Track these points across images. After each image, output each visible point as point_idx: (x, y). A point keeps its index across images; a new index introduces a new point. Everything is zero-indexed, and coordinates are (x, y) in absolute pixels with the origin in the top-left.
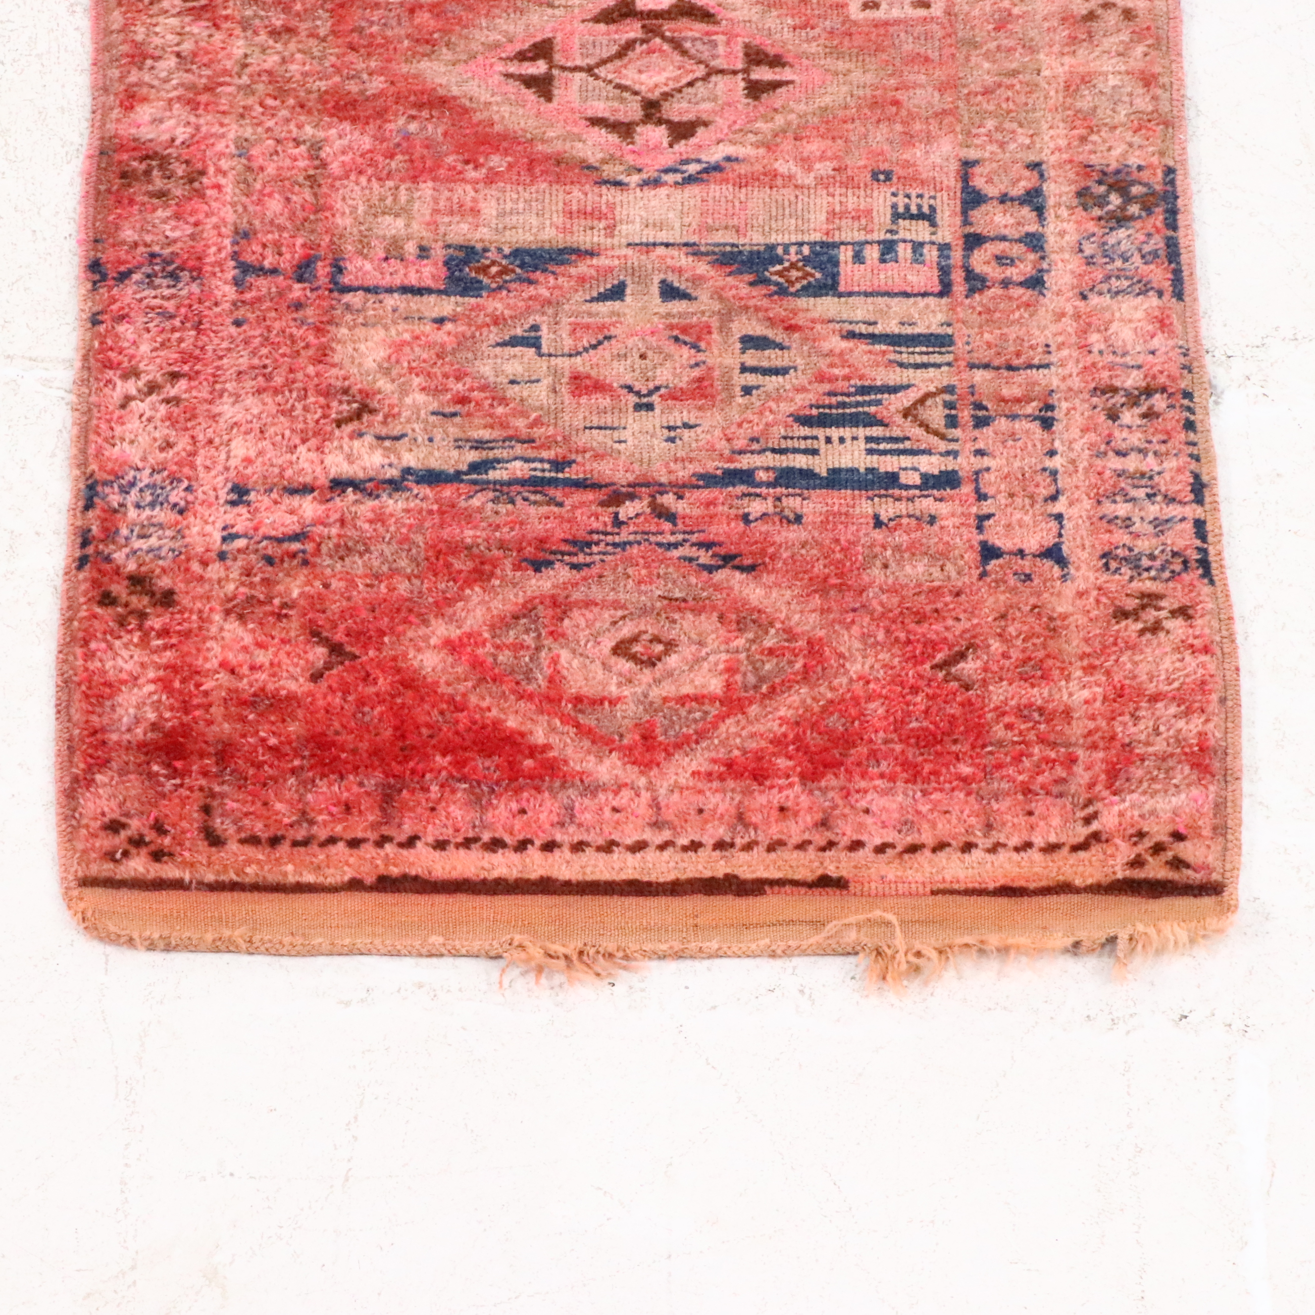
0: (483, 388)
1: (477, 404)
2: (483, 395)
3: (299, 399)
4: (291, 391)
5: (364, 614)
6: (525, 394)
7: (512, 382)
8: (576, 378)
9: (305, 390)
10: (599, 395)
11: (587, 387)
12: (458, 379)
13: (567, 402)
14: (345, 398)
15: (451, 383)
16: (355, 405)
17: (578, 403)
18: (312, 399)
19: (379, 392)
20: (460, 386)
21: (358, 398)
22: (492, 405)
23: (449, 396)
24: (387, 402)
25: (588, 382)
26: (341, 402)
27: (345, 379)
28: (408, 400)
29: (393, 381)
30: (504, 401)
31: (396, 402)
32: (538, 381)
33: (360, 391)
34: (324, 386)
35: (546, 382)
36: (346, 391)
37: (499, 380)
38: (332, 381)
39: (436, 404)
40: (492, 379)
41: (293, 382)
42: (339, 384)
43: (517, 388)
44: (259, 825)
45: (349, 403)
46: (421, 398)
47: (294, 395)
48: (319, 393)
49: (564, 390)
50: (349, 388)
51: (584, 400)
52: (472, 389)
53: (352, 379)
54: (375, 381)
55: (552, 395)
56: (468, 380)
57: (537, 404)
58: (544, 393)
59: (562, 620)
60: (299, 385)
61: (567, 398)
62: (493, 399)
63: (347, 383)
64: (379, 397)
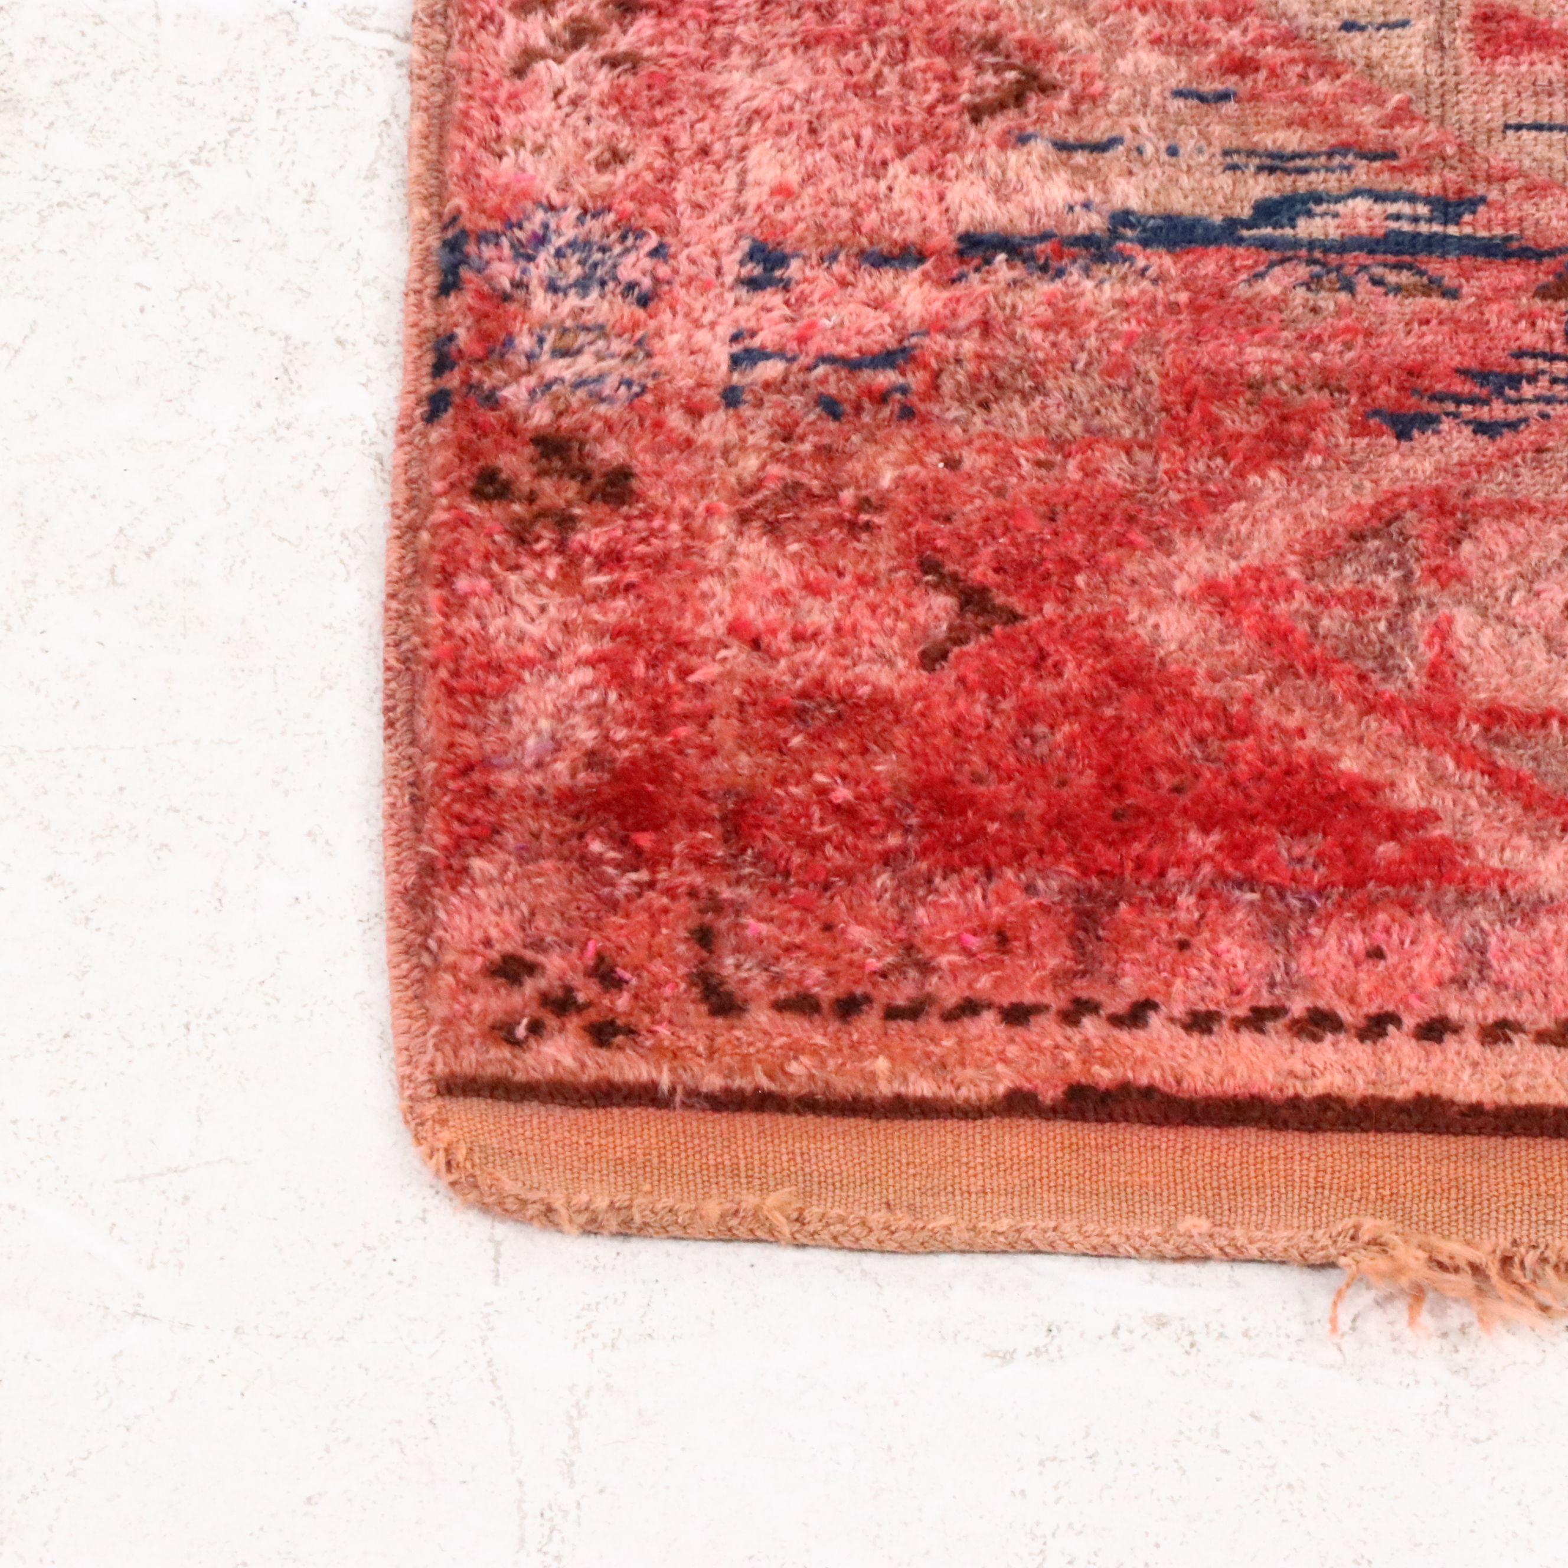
0: (1286, 39)
1: (1273, 73)
2: (1284, 54)
3: (892, 61)
4: (874, 43)
5: (1033, 526)
6: (1376, 52)
7: (1348, 26)
8: (1486, 18)
9: (905, 41)
10: (1536, 55)
11: (1510, 38)
12: (1231, 18)
13: (1467, 70)
14: (990, 59)
15: (1216, 27)
16: (1011, 75)
17: (1491, 73)
18: (920, 62)
19: (1063, 47)
20: (1235, 34)
21: (1017, 60)
22: (1303, 77)
23: (1212, 57)
24: (1079, 68)
25: (1513, 26)
26: (980, 68)
27: (988, 18)
28: (1125, 66)
29: (1092, 23)
30: (1330, 67)
31: (1098, 68)
32: (1404, 24)
33: (1022, 45)
34: (943, 33)
35: (1422, 25)
36: (991, 45)
37: (1319, 22)
38: (962, 22)
39: (1183, 74)
40: (1304, 20)
41: (880, 23)
42: (976, 28)
43: (1357, 39)
44: (817, 972)
45: (998, 70)
46: (1150, 60)
47: (882, 51)
48: (935, 47)
49: (1461, 42)
50: (999, 36)
51: (1503, 66)
52: (1261, 42)
53: (1003, 19)
54: (1052, 23)
55: (1435, 56)
56: (1253, 21)
57: (1402, 74)
58: (1417, 51)
59: (1459, 542)
60: (894, 30)
61: (1467, 63)
62: (1308, 62)
63: (993, 26)
64: (1061, 56)
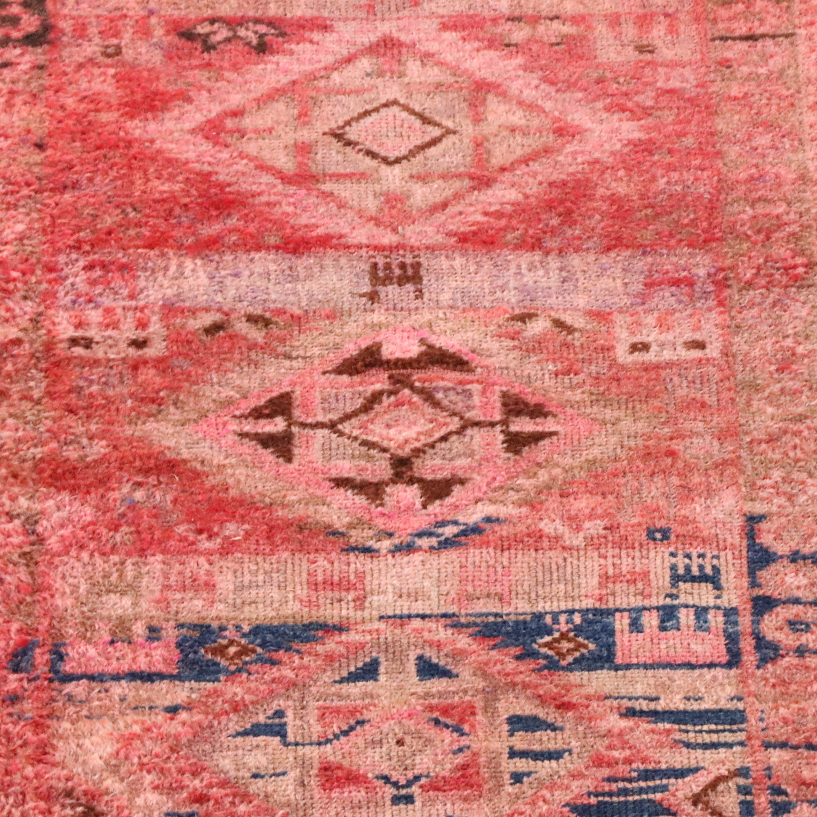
0: (223, 784)
1: (217, 802)
2: (223, 792)
3: (16, 805)
4: (7, 796)
6: (270, 789)
7: (255, 776)
8: (326, 769)
9: (23, 794)
10: (352, 788)
11: (338, 779)
12: (195, 774)
13: (317, 796)
14: (68, 801)
15: (187, 779)
16: (80, 809)
17: (329, 798)
18: (31, 804)
19: (107, 793)
20: (197, 782)
21: (83, 801)
22: (233, 803)
23: (185, 795)
24: (115, 804)
25: (340, 773)
26: (63, 806)
27: (67, 780)
28: (140, 801)
29: (122, 780)
30: (246, 797)
31: (126, 803)
32: (284, 774)
33: (85, 793)
34: (44, 789)
35: (294, 774)
36: (69, 794)
37: (240, 774)
38: (54, 782)
39: (170, 804)
40: (232, 773)
41: (10, 786)
42: (61, 785)
43: (260, 782)
45: (73, 807)
46: (153, 798)
47: (11, 800)
48: (40, 797)
49: (314, 782)
50: (72, 789)
51: (335, 794)
52: (210, 786)
53: (76, 780)
54: (101, 781)
55: (300, 790)
56: (206, 775)
57: (284, 800)
58: (291, 787)
60: (17, 788)
61: (317, 793)
62: (235, 796)
63: (70, 784)
64: (106, 798)
